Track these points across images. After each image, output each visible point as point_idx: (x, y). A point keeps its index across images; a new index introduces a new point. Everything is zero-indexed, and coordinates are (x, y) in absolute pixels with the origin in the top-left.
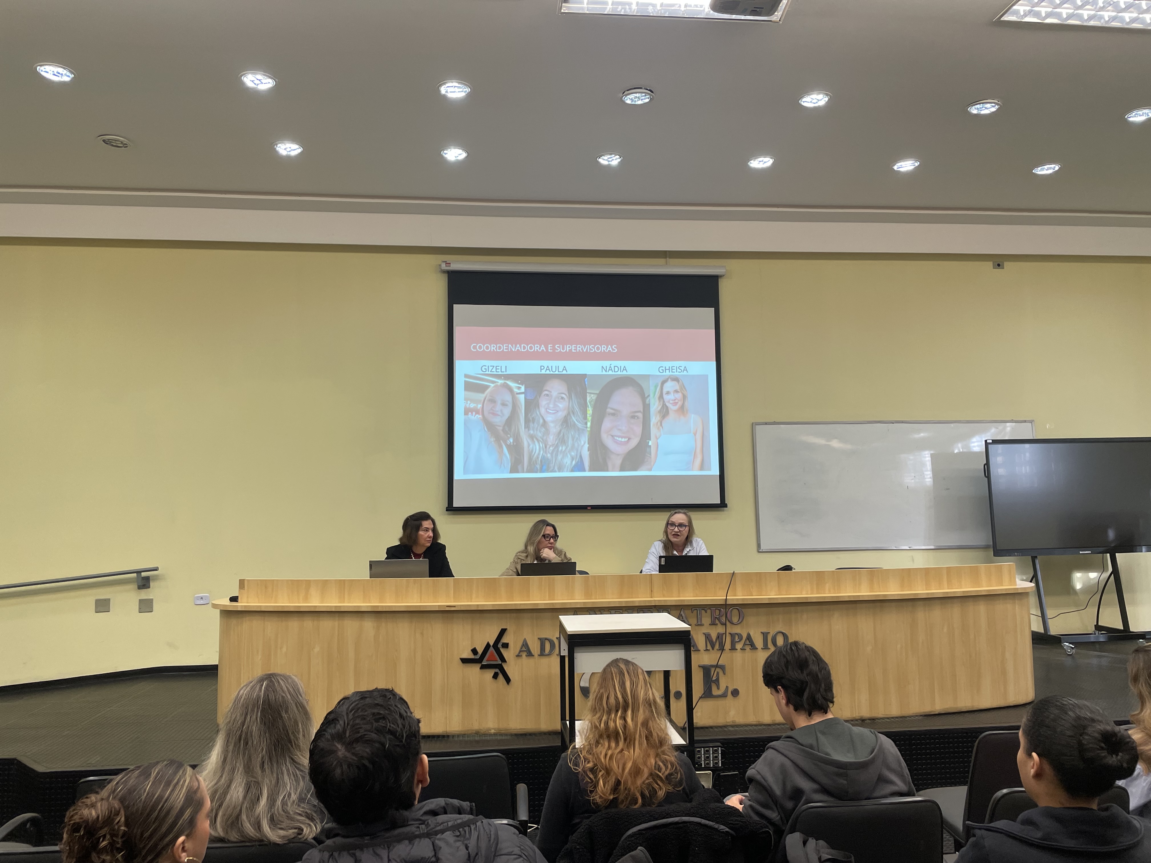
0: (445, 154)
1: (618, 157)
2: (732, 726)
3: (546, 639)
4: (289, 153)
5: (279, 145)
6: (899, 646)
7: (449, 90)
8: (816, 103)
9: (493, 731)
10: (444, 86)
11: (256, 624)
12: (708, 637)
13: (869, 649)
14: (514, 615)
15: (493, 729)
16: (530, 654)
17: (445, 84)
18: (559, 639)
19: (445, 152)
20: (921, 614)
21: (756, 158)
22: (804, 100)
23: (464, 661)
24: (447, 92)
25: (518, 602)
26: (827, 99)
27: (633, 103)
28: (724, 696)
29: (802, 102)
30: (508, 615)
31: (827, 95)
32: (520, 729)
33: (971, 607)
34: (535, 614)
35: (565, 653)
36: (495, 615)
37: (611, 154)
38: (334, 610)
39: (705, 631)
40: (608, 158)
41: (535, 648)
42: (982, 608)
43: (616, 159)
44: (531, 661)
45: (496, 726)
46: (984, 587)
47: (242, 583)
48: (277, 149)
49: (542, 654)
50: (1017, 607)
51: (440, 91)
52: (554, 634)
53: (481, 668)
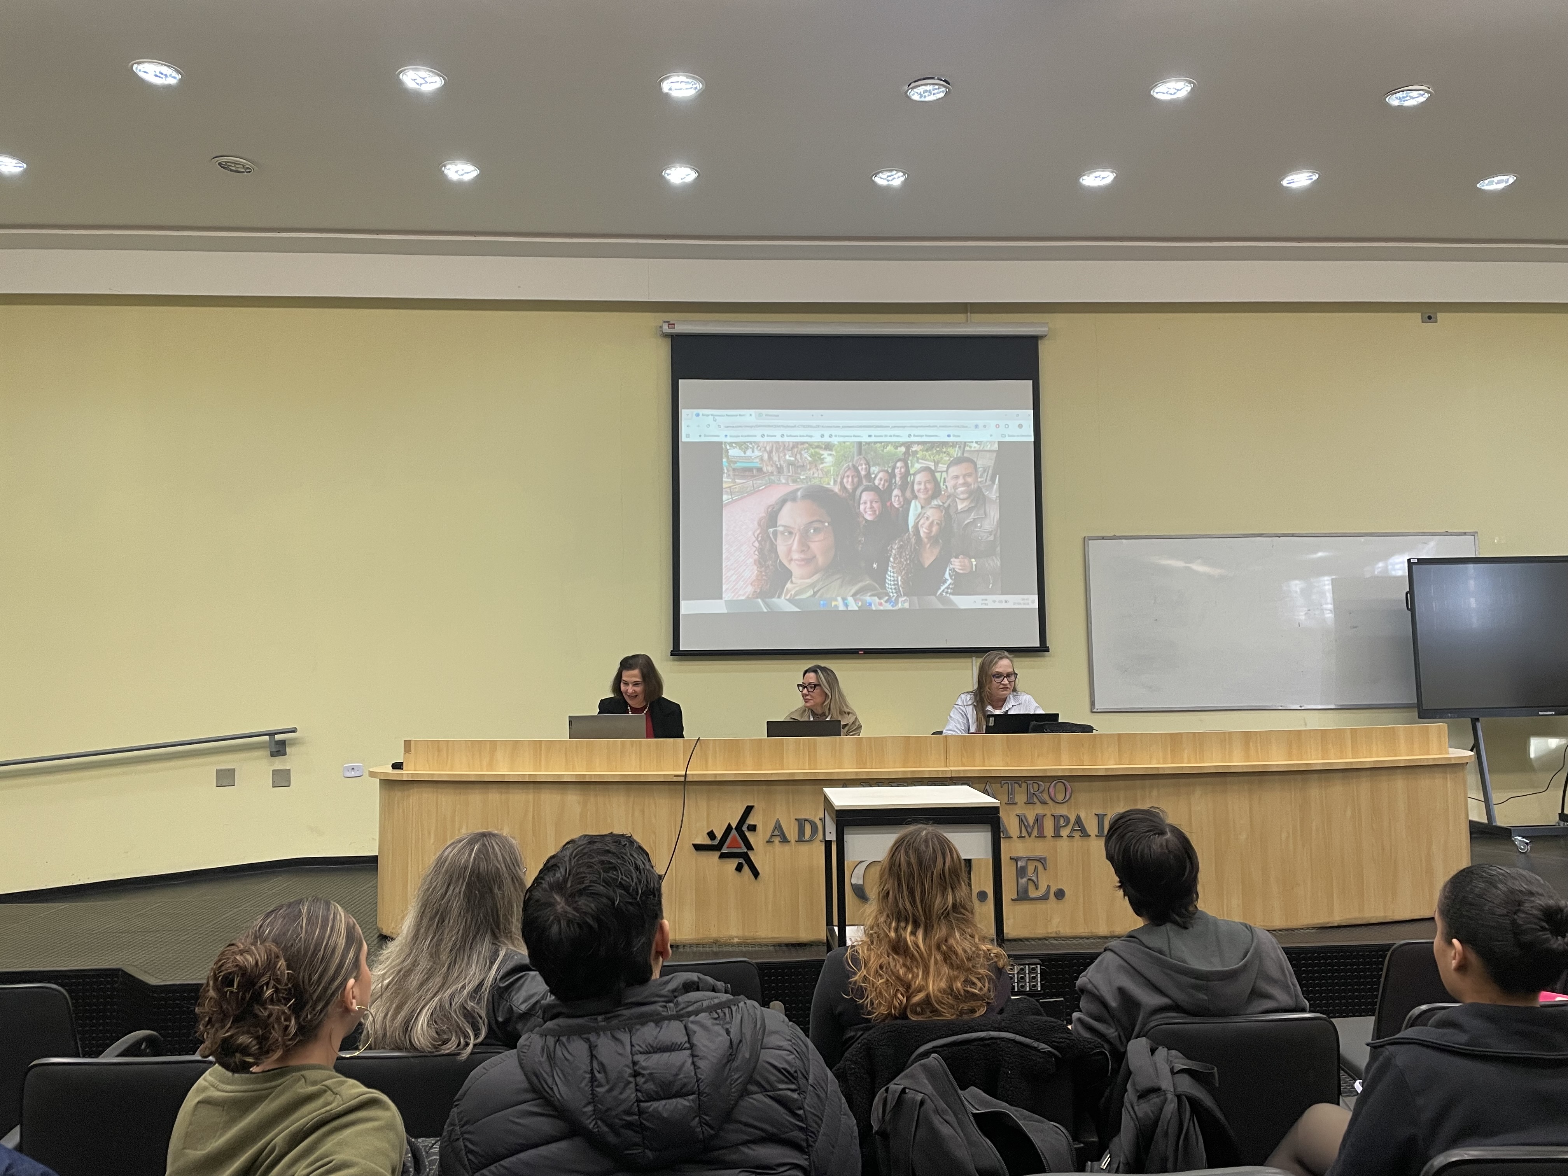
0: (668, 175)
1: (901, 174)
2: (1055, 938)
3: (806, 820)
4: (461, 177)
5: (448, 167)
6: (1284, 835)
7: (674, 86)
8: (1175, 93)
9: (736, 940)
10: (667, 81)
11: (427, 796)
12: (1022, 820)
13: (1243, 836)
14: (764, 787)
15: (736, 937)
16: (784, 840)
17: (667, 78)
18: (823, 820)
19: (668, 171)
20: (1315, 791)
21: (1090, 173)
22: (1157, 90)
23: (698, 847)
24: (670, 89)
25: (769, 771)
26: (1189, 88)
27: (923, 99)
28: (1045, 898)
29: (1155, 94)
30: (755, 788)
31: (1190, 82)
32: (772, 938)
33: (1384, 783)
34: (791, 787)
35: (832, 836)
36: (739, 788)
37: (891, 171)
38: (527, 780)
39: (1019, 812)
40: (888, 176)
41: (792, 833)
42: (1400, 783)
43: (899, 177)
44: (786, 848)
45: (740, 934)
46: (1403, 757)
47: (407, 744)
48: (446, 172)
49: (801, 840)
50: (1449, 783)
51: (661, 89)
52: (816, 814)
53: (720, 857)
